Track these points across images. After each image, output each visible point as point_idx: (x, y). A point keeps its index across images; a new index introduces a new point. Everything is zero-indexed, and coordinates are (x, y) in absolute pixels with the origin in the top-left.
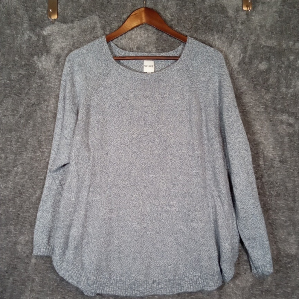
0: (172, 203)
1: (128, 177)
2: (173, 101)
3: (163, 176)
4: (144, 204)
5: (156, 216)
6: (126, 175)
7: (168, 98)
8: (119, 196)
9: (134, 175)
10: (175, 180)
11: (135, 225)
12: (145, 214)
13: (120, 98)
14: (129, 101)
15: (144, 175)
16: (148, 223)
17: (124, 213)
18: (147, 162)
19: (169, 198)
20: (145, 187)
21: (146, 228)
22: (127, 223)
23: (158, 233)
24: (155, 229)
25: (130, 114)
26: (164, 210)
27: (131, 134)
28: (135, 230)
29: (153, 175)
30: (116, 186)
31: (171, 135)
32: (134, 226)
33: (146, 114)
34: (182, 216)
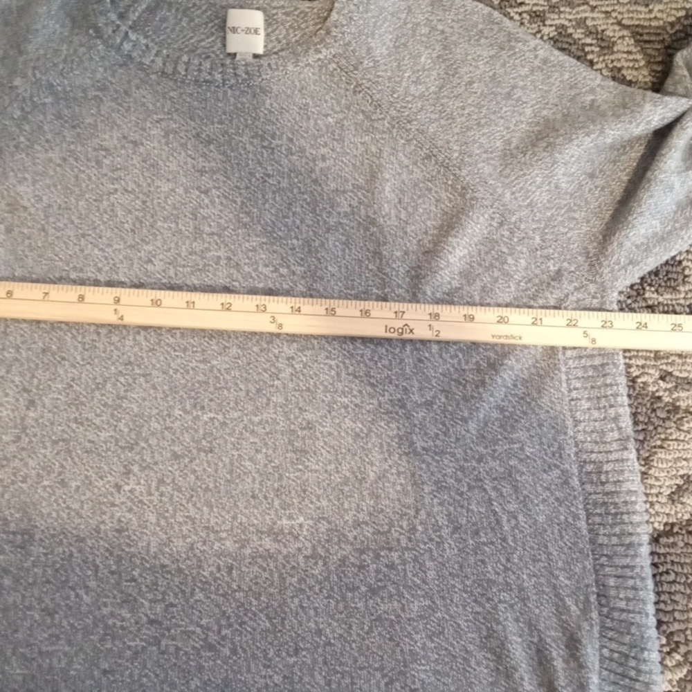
0: (285, 521)
1: (112, 416)
2: (304, 160)
3: (256, 419)
4: (163, 522)
5: (211, 573)
6: (105, 405)
7: (289, 149)
8: (63, 483)
9: (136, 410)
10: (304, 432)
11: (109, 609)
12: (163, 566)
13: (111, 137)
14: (142, 149)
15: (177, 412)
16: (172, 605)
17: (71, 555)
18: (194, 364)
19: (277, 503)
20: (175, 456)
21: (160, 624)
22: (77, 596)
23: (211, 647)
24: (198, 630)
25: (141, 192)
26: (247, 551)
27: (140, 258)
28: (106, 627)
29: (212, 415)
30: (55, 442)
31: (294, 273)
32: (105, 611)
33: (203, 196)
34: (329, 573)
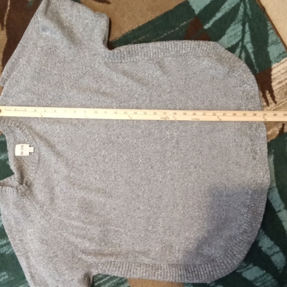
0: (168, 137)
1: (141, 186)
3: (141, 146)
4: (169, 169)
5: (182, 154)
6: (138, 188)
8: (160, 197)
9: (139, 180)
10: (144, 133)
11: (192, 178)
12: (181, 167)
15: (140, 169)
16: (191, 163)
17: (179, 191)
18: (126, 165)
19: (164, 139)
20: (152, 168)
21: (196, 166)
22: (189, 187)
23: (201, 152)
24: (197, 156)
25: (74, 181)
26: (176, 146)
27: (95, 181)
28: (197, 179)
29: (140, 159)
30: (149, 201)
31: (98, 137)
32: (193, 179)
33: (75, 163)
34: (182, 125)
